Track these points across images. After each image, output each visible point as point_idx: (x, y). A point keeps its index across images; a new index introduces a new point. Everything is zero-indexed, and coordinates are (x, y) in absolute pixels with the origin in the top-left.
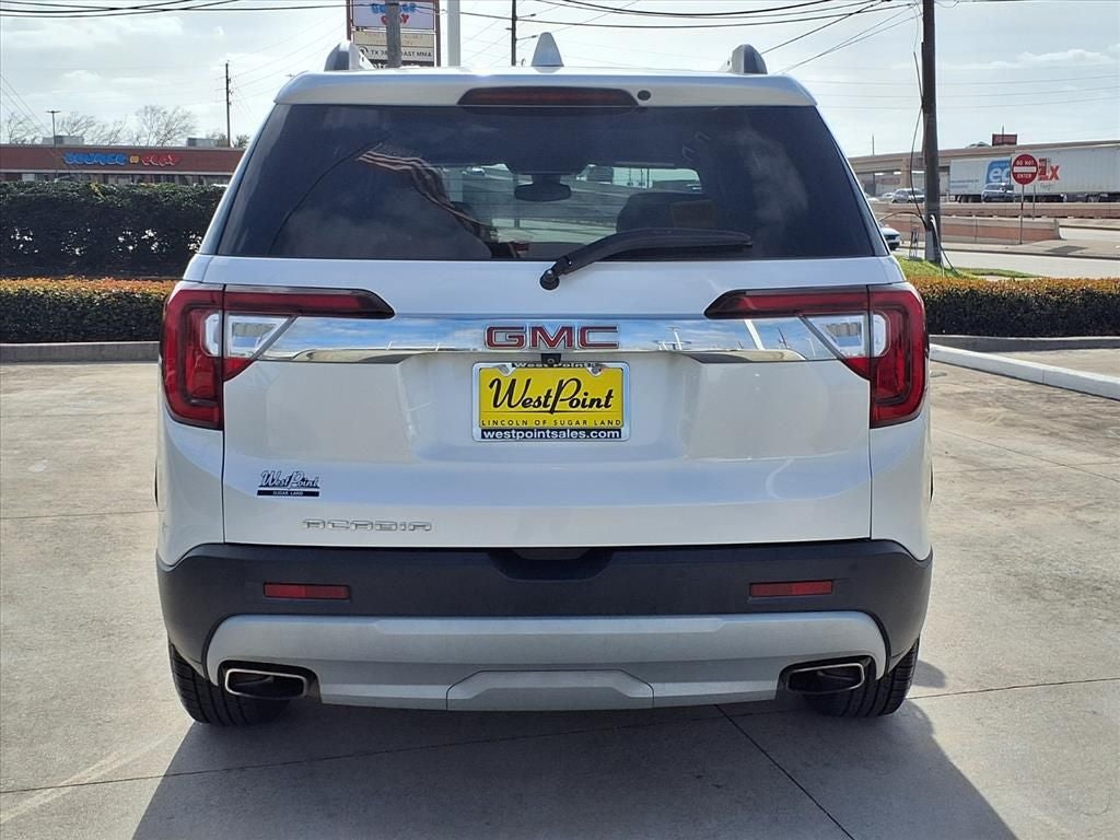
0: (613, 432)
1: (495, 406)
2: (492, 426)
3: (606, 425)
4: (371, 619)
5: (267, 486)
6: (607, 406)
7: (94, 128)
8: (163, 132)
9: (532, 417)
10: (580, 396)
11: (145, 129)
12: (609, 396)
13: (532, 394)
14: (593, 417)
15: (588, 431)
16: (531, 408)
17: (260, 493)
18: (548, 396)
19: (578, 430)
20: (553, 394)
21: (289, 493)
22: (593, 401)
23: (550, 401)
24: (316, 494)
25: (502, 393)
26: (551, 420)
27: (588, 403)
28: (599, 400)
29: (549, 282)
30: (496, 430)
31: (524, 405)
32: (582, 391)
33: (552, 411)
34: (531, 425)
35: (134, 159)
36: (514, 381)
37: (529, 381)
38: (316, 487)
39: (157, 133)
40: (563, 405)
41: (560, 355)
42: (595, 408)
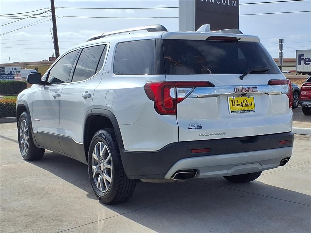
0: (253, 111)
1: (233, 106)
3: (252, 109)
4: (215, 156)
5: (190, 127)
6: (252, 105)
9: (240, 108)
10: (247, 103)
12: (252, 103)
13: (239, 103)
14: (250, 108)
15: (250, 111)
16: (239, 106)
17: (189, 129)
18: (241, 104)
19: (248, 111)
20: (242, 103)
21: (196, 128)
22: (249, 104)
23: (242, 104)
24: (202, 128)
25: (234, 103)
26: (243, 109)
27: (248, 105)
28: (250, 104)
29: (241, 78)
30: (234, 111)
31: (238, 106)
33: (242, 107)
34: (239, 110)
36: (235, 100)
37: (238, 100)
38: (201, 126)
40: (244, 105)
41: (246, 94)
42: (250, 106)
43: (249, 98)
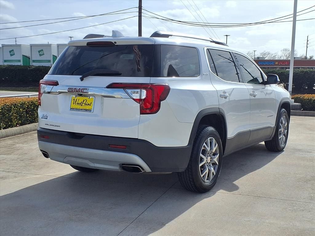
0: (90, 111)
1: (73, 104)
2: (72, 108)
3: (90, 109)
6: (90, 105)
7: (270, 55)
8: (288, 56)
9: (79, 107)
10: (86, 103)
11: (283, 55)
12: (91, 103)
13: (79, 102)
14: (88, 107)
15: (86, 110)
18: (81, 103)
19: (85, 110)
20: (82, 102)
22: (88, 104)
23: (82, 104)
25: (75, 102)
26: (81, 107)
29: (82, 79)
31: (78, 104)
32: (87, 102)
33: (82, 106)
34: (78, 108)
35: (277, 63)
36: (77, 99)
37: (79, 99)
39: (286, 56)
40: (83, 105)
41: (82, 94)
42: (88, 106)
43: (89, 98)
